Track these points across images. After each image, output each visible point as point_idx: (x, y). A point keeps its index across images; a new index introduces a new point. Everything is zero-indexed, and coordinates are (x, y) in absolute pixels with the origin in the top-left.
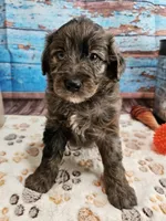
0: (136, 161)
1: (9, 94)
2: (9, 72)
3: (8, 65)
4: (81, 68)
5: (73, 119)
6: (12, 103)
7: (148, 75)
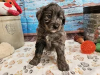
1: (26, 34)
2: (26, 26)
3: (26, 23)
5: (47, 37)
6: (27, 38)
7: (81, 23)
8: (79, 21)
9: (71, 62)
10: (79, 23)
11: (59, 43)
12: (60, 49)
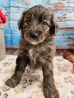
0: (63, 77)
3: (10, 35)
4: (38, 28)
5: (31, 51)
6: (10, 50)
7: (72, 38)
8: (69, 36)
9: (62, 87)
10: (69, 38)
11: (47, 60)
12: (48, 68)
